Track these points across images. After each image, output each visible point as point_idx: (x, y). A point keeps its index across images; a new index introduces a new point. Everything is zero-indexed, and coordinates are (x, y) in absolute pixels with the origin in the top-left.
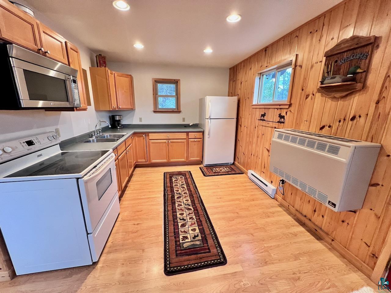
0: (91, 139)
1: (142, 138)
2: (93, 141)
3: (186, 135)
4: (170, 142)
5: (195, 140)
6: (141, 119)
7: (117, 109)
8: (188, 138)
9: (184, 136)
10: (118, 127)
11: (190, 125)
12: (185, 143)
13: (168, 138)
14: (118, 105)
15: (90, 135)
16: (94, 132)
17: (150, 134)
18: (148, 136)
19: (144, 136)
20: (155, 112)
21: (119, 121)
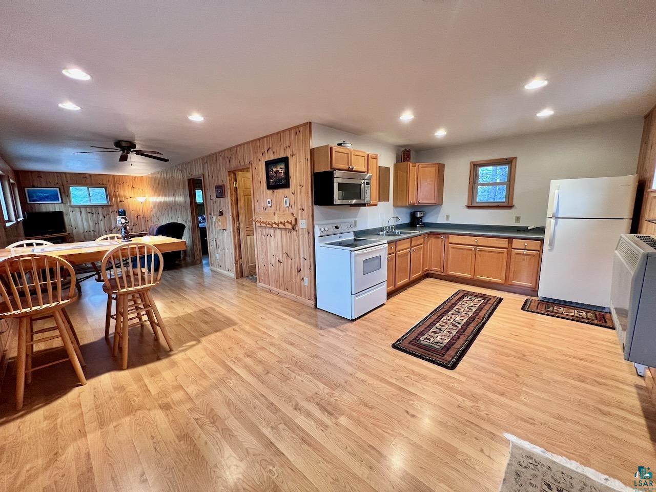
0: (381, 233)
1: (440, 240)
2: (382, 235)
3: (507, 243)
4: (478, 249)
5: (525, 253)
6: (448, 217)
7: (416, 204)
8: (510, 248)
9: (504, 243)
10: (418, 226)
11: (529, 228)
12: (505, 255)
13: (476, 244)
14: (418, 200)
15: (381, 230)
16: (386, 227)
17: (450, 236)
18: (448, 238)
19: (442, 237)
20: (469, 207)
21: (421, 218)
